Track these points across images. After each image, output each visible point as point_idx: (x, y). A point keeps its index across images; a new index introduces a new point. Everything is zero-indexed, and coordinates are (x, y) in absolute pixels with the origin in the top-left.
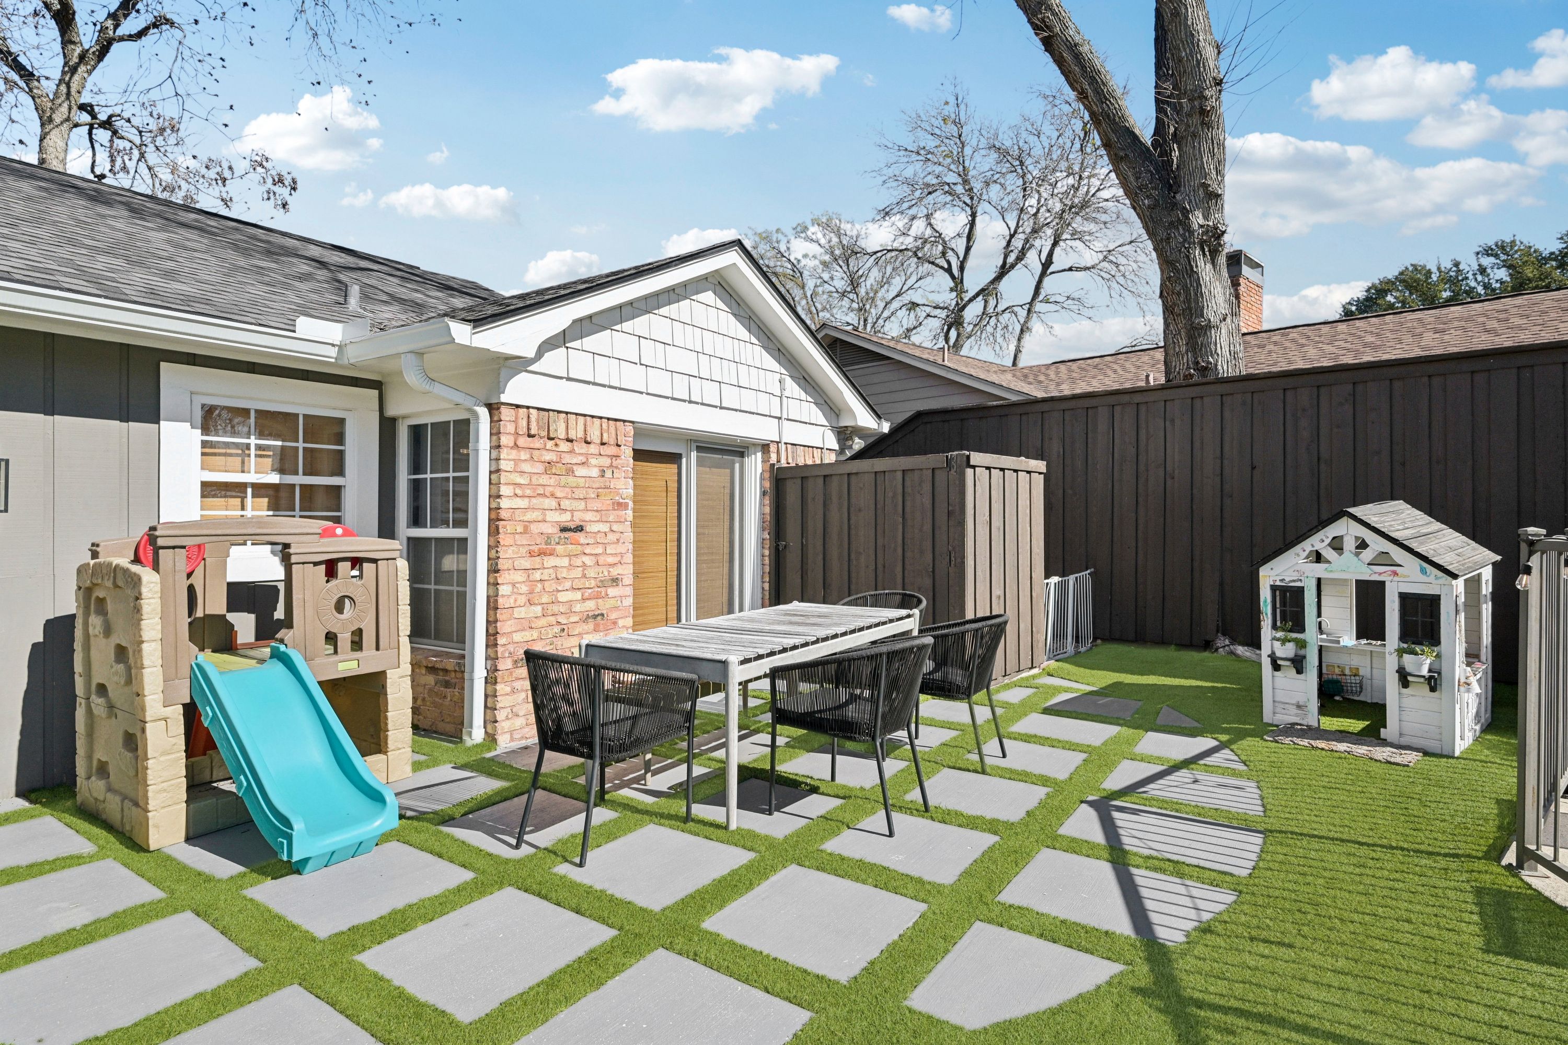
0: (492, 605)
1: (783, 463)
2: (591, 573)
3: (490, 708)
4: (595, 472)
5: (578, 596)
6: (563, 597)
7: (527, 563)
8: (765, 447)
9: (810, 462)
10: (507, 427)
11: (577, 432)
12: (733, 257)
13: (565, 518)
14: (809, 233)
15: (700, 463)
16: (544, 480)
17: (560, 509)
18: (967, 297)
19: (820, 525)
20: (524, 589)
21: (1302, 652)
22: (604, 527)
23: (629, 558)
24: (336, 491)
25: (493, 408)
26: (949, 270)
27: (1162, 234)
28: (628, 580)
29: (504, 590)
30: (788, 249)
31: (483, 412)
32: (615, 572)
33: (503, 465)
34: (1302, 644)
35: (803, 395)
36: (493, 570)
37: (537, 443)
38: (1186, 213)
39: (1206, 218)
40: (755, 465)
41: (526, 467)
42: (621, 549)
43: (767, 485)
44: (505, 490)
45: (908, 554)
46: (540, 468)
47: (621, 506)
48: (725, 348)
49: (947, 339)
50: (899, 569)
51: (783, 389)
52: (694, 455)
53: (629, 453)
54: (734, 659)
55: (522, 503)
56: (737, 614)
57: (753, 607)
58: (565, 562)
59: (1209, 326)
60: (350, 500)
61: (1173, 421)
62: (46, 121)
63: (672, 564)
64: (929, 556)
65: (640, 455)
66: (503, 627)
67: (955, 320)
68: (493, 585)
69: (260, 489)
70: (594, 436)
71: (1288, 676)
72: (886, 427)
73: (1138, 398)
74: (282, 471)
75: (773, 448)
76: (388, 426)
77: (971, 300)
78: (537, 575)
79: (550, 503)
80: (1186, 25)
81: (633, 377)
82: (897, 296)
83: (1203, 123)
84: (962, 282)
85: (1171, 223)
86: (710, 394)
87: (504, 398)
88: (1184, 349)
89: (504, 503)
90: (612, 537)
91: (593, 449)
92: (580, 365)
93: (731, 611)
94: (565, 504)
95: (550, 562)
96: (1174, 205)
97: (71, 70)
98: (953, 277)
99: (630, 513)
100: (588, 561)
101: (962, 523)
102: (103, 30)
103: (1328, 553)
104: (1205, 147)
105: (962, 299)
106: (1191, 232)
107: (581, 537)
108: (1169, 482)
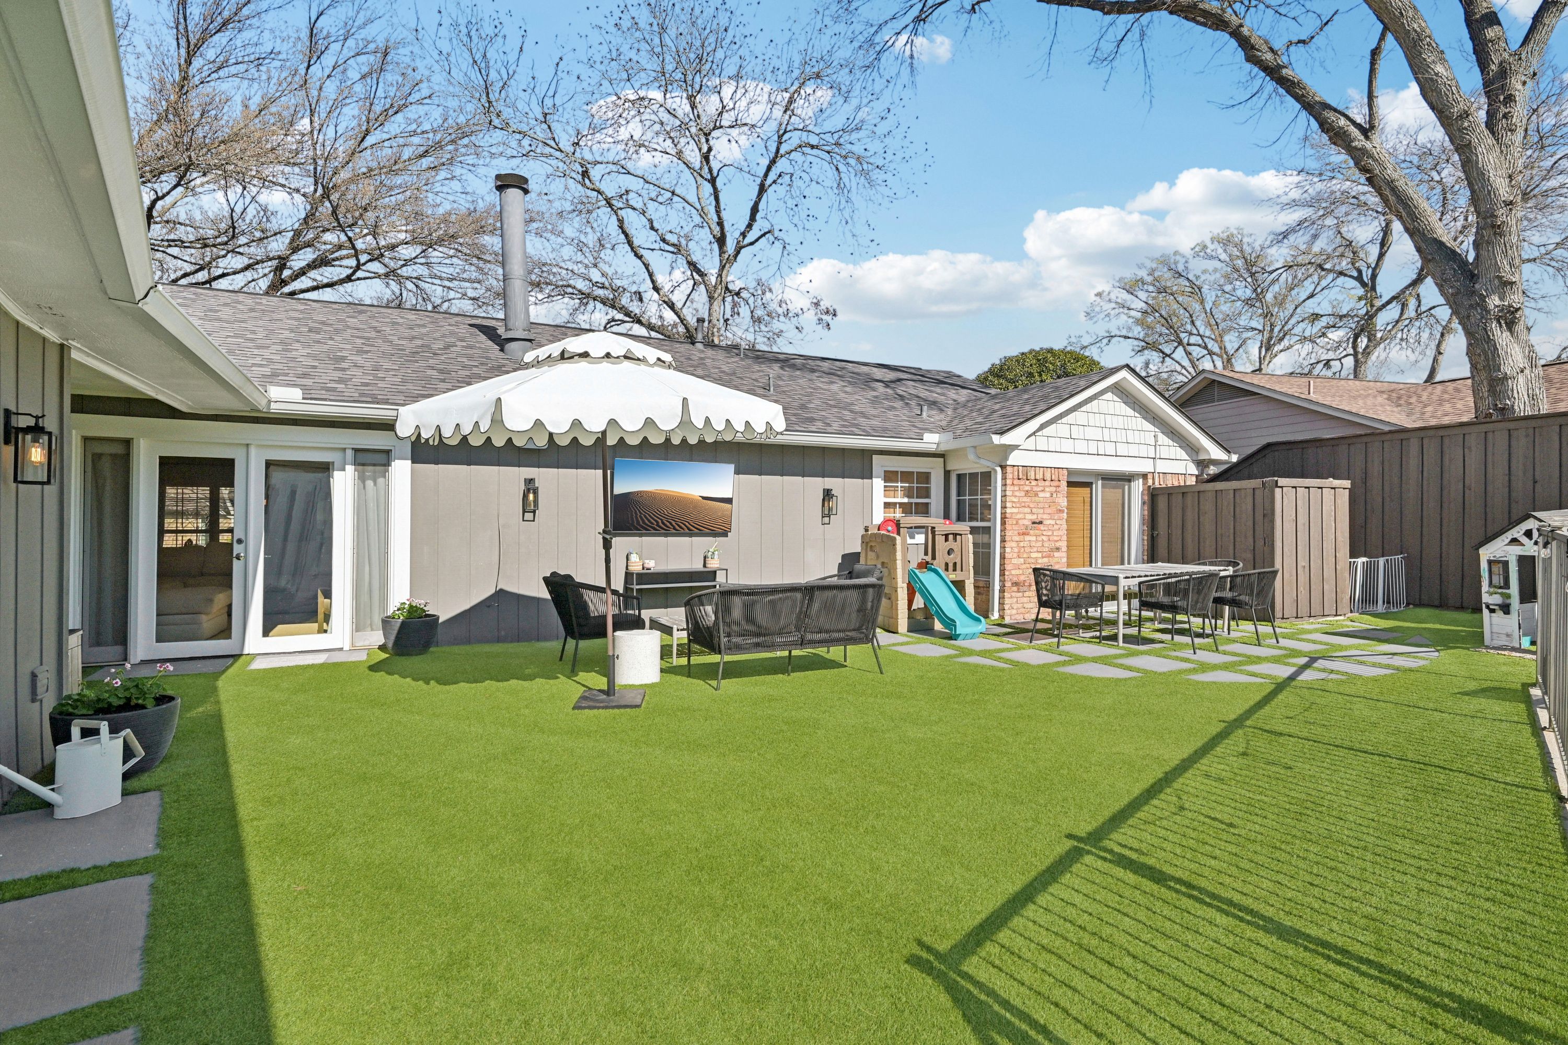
0: (1003, 557)
1: (1157, 485)
2: (1046, 544)
3: (1001, 604)
4: (1048, 495)
5: (1040, 555)
6: (1034, 555)
7: (1017, 538)
8: (1144, 476)
9: (1176, 484)
10: (1009, 476)
11: (1039, 476)
12: (1124, 374)
13: (1034, 517)
14: (1208, 251)
15: (1103, 486)
16: (1025, 499)
17: (1032, 513)
18: (1378, 303)
19: (1180, 523)
20: (1016, 550)
21: (1508, 601)
22: (1052, 522)
23: (1065, 538)
24: (927, 504)
25: (1003, 467)
26: (1359, 278)
27: (1464, 312)
28: (1064, 549)
29: (1008, 550)
30: (1186, 268)
31: (999, 469)
32: (1058, 544)
33: (1008, 493)
34: (1508, 596)
35: (1171, 443)
36: (1003, 541)
37: (1022, 482)
38: (1483, 298)
39: (1501, 299)
40: (1138, 487)
41: (1017, 494)
42: (1060, 533)
43: (1146, 498)
44: (1008, 505)
45: (1238, 539)
46: (1023, 494)
47: (1061, 511)
48: (1118, 422)
49: (1355, 347)
50: (1231, 547)
51: (1156, 441)
52: (1100, 482)
53: (1064, 484)
54: (1121, 576)
55: (1015, 510)
56: (1126, 566)
57: (1136, 563)
58: (1034, 538)
59: (1506, 378)
60: (933, 509)
61: (1470, 448)
62: (711, 298)
63: (1087, 543)
64: (1251, 540)
65: (1070, 484)
66: (1008, 567)
67: (1365, 326)
68: (1003, 548)
69: (901, 504)
70: (1048, 477)
71: (1499, 616)
72: (1234, 458)
73: (1441, 433)
74: (908, 497)
75: (1150, 476)
76: (947, 474)
77: (1384, 306)
78: (1022, 544)
79: (1028, 510)
80: (1478, 168)
81: (1067, 445)
82: (1308, 298)
83: (1495, 234)
84: (1373, 288)
85: (1471, 306)
86: (1110, 449)
87: (1009, 463)
88: (1486, 394)
89: (1008, 511)
90: (1056, 527)
91: (1047, 483)
92: (1042, 442)
93: (1122, 563)
94: (1034, 510)
95: (1027, 538)
96: (1473, 293)
97: (722, 268)
98: (1364, 284)
99: (1065, 515)
100: (1045, 538)
101: (1272, 521)
102: (738, 242)
103: (1524, 540)
104: (1498, 250)
105: (1372, 306)
106: (1488, 312)
107: (1041, 527)
108: (1467, 491)
